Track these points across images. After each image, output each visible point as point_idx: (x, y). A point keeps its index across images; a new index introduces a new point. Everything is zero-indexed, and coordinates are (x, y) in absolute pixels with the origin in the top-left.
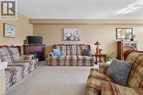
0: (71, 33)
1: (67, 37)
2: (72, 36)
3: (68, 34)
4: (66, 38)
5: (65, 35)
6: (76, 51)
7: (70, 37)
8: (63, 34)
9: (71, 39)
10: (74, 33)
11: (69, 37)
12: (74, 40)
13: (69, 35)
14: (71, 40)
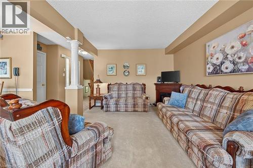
0: (223, 51)
1: (214, 65)
2: (226, 58)
3: (215, 57)
4: (212, 68)
5: (209, 59)
6: (215, 107)
7: (222, 63)
8: (206, 58)
9: (223, 68)
10: (233, 47)
11: (218, 62)
12: (233, 71)
13: (217, 58)
14: (225, 71)
